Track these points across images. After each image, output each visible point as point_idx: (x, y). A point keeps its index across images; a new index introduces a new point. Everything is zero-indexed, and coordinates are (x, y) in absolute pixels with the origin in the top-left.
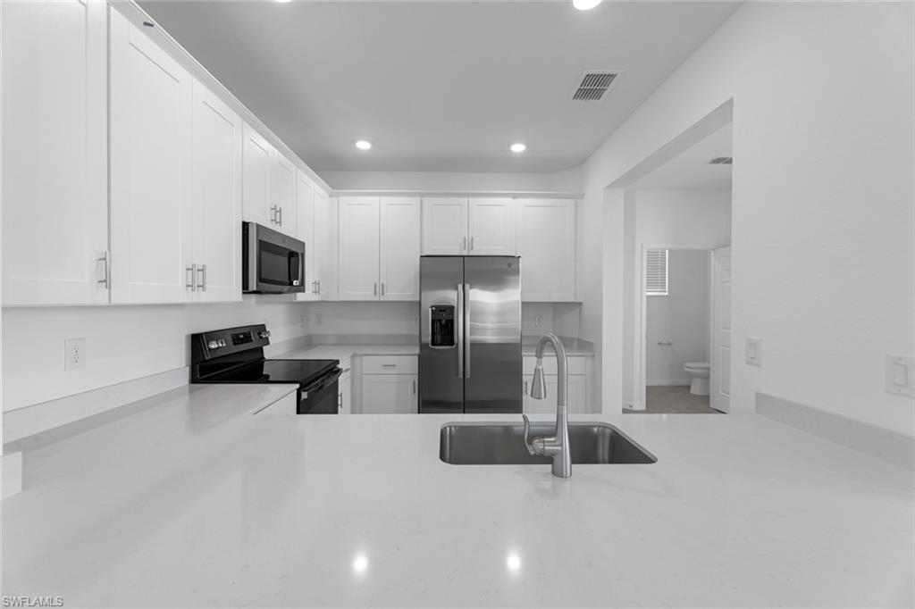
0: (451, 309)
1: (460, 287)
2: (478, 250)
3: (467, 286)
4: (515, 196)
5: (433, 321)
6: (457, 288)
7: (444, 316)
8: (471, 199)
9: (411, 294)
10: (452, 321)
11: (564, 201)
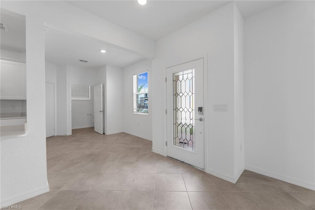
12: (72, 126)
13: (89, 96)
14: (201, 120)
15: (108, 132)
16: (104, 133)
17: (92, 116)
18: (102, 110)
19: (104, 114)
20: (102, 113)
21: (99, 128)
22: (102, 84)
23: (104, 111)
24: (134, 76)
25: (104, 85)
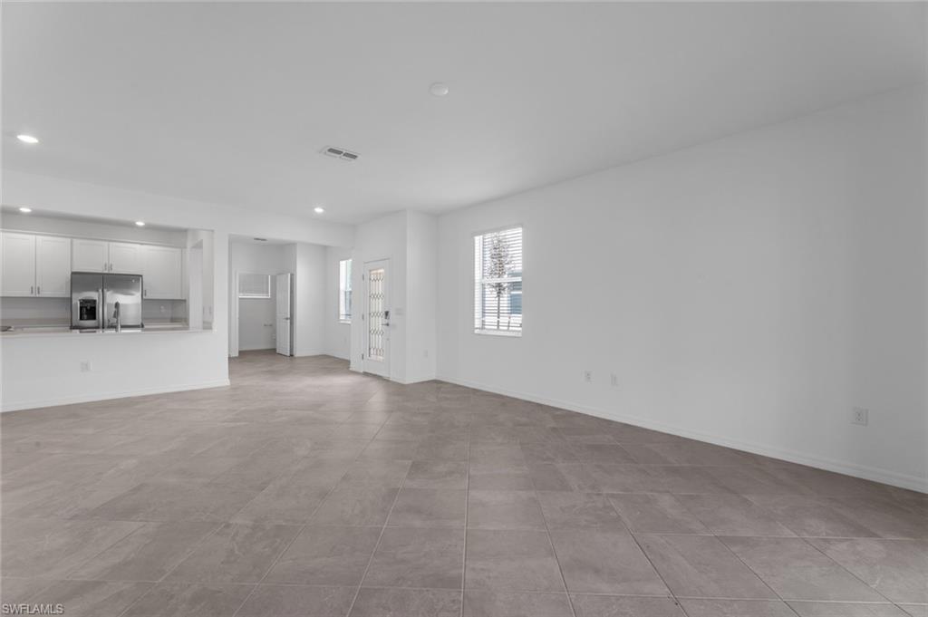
0: (95, 301)
1: (100, 290)
2: (115, 270)
3: (105, 290)
4: (142, 244)
5: (81, 308)
6: (98, 291)
7: (89, 306)
8: (111, 243)
9: (65, 293)
10: (95, 308)
11: (173, 249)
12: (240, 345)
13: (267, 292)
14: (388, 325)
15: (298, 354)
16: (292, 355)
17: (272, 327)
18: (289, 316)
19: (292, 323)
20: (289, 321)
21: (283, 348)
22: (289, 275)
23: (292, 318)
24: (341, 262)
25: (292, 275)
